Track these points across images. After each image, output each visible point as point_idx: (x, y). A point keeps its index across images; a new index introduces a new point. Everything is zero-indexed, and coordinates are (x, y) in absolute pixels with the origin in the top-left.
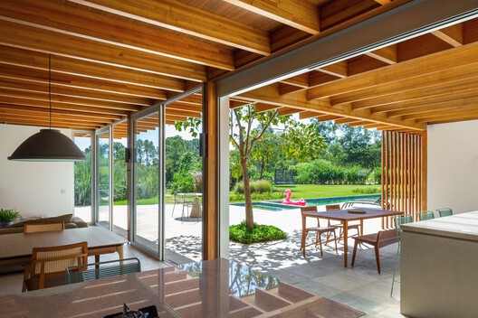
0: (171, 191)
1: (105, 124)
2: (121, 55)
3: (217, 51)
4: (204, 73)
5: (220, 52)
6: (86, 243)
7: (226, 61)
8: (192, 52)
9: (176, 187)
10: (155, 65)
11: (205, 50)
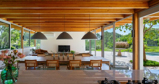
0: (108, 47)
1: (94, 30)
2: (108, 11)
3: (142, 3)
4: (133, 11)
5: (143, 3)
6: (102, 60)
7: (145, 5)
8: (133, 5)
9: (109, 46)
10: (117, 12)
11: (137, 4)
